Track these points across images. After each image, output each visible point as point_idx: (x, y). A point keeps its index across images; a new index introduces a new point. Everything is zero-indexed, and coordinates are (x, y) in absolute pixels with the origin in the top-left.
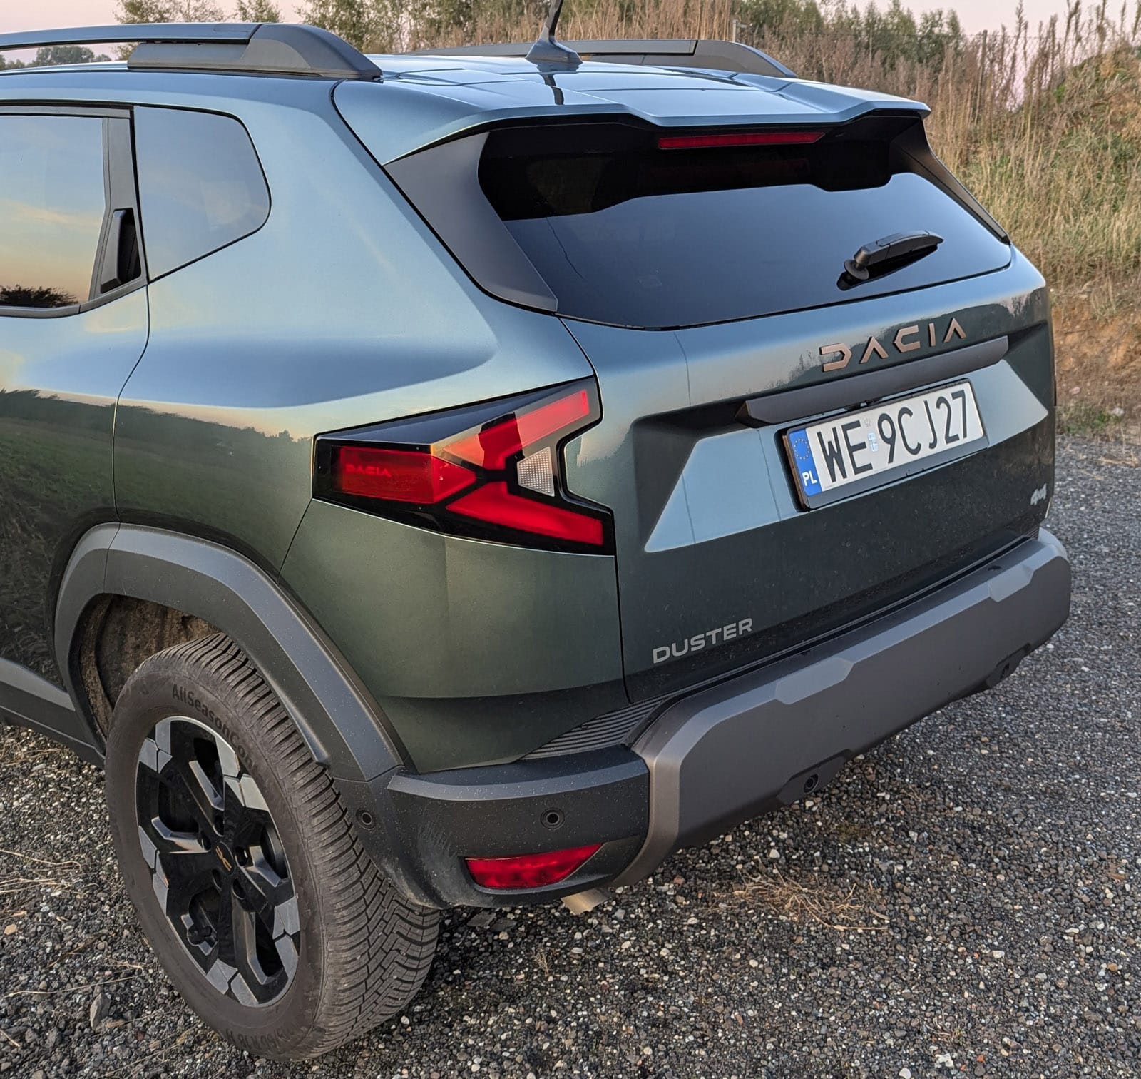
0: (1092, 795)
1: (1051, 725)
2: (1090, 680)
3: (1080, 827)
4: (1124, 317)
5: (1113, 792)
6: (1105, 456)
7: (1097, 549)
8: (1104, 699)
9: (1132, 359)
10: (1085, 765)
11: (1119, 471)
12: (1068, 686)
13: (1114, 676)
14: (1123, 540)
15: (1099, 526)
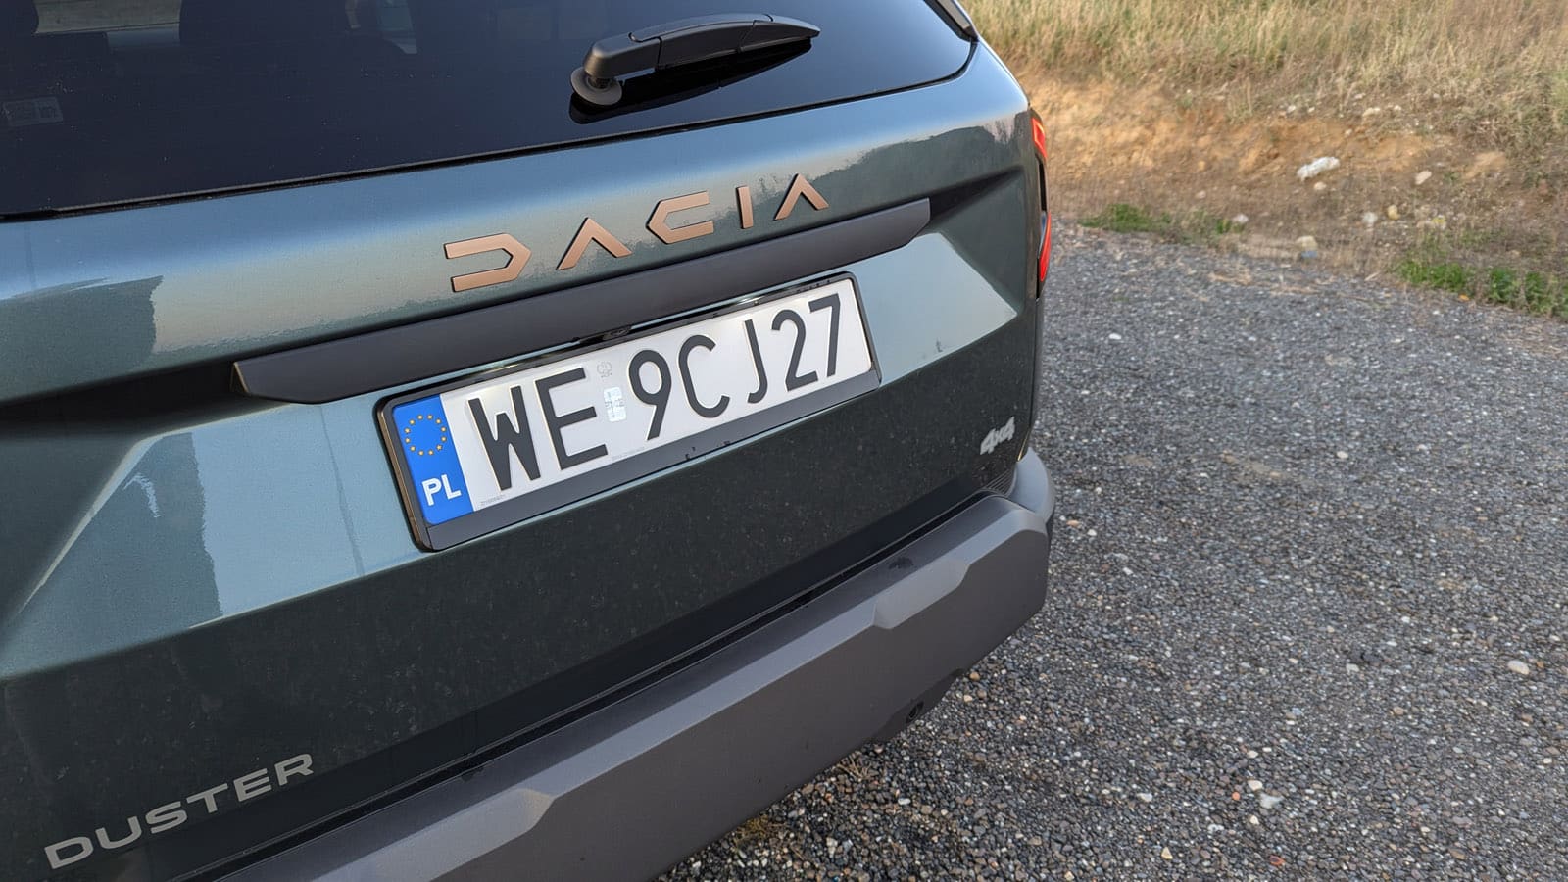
0: (1091, 791)
1: (1064, 659)
2: (1129, 589)
3: (1060, 856)
4: (1260, 119)
5: (1119, 790)
6: (1216, 272)
7: (1180, 393)
8: (1142, 621)
9: (1264, 163)
10: (1093, 733)
11: (1228, 290)
12: (1101, 597)
13: (1162, 585)
14: (1214, 380)
15: (1190, 361)
